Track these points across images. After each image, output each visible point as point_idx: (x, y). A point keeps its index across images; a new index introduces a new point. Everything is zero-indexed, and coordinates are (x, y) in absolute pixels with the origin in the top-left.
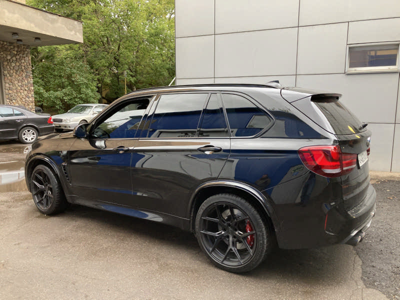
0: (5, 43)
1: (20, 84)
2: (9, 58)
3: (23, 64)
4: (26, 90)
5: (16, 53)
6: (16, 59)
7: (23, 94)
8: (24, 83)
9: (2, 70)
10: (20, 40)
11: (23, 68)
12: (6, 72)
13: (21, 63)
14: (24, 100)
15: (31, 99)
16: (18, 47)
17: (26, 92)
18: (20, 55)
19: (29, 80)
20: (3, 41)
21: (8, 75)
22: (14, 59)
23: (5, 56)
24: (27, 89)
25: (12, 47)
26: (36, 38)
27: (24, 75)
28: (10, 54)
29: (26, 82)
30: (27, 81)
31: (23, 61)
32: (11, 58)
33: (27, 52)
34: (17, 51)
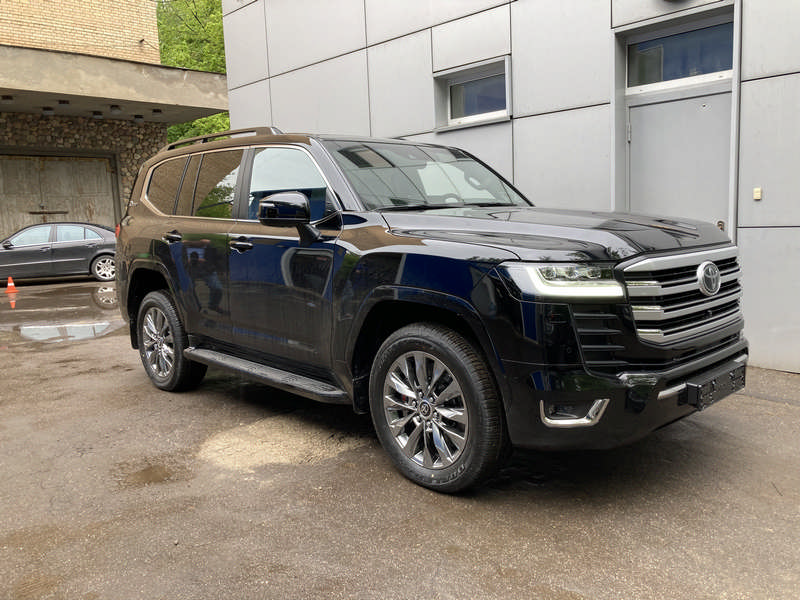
0: (124, 123)
2: (130, 146)
5: (142, 137)
6: (143, 146)
9: (119, 167)
10: (141, 117)
12: (125, 170)
16: (146, 127)
18: (149, 140)
20: (121, 120)
21: (128, 174)
22: (139, 147)
23: (122, 143)
25: (135, 128)
26: (155, 111)
28: (132, 140)
31: (154, 150)
32: (134, 146)
33: (160, 135)
34: (144, 135)
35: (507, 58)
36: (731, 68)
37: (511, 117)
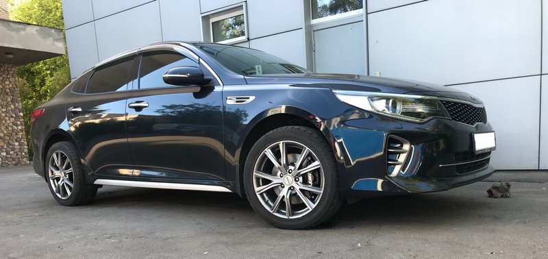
1: (4, 110)
3: (7, 87)
4: (12, 117)
7: (8, 121)
8: (10, 108)
11: (8, 91)
13: (5, 85)
14: (10, 129)
15: (20, 128)
17: (12, 120)
18: (3, 76)
19: (17, 105)
24: (14, 116)
27: (9, 99)
29: (13, 107)
30: (14, 105)
31: (7, 83)
33: (12, 72)
35: (244, 4)
36: (362, 7)
37: (248, 39)
